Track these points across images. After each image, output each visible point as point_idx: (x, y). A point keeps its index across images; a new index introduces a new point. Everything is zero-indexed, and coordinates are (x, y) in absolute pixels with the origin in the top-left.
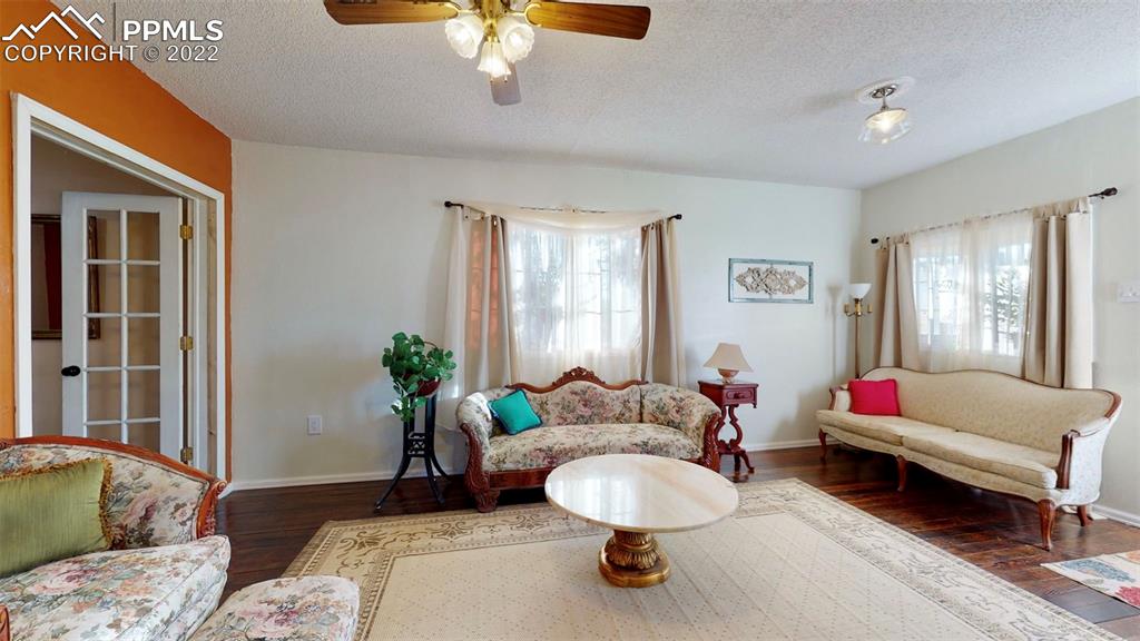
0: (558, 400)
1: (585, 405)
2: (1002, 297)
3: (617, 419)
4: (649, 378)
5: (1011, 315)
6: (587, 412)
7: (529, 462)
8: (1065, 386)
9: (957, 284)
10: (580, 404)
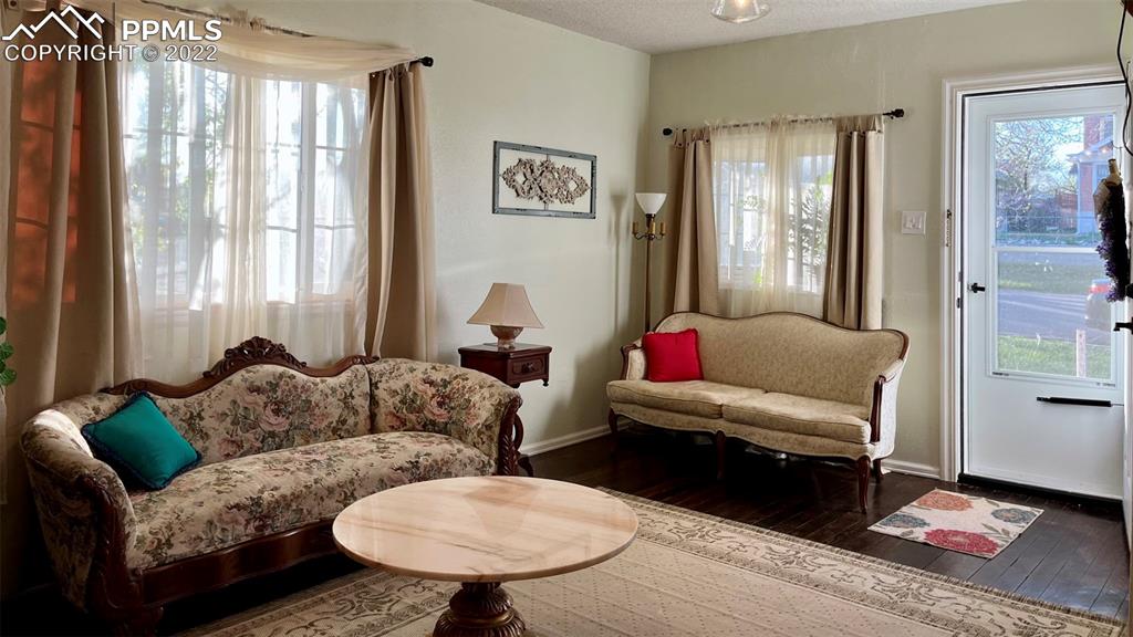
0: (224, 406)
1: (277, 412)
2: (807, 221)
3: (335, 431)
4: (377, 352)
5: (815, 243)
6: (279, 424)
7: (218, 533)
8: (862, 328)
9: (762, 202)
10: (269, 411)
